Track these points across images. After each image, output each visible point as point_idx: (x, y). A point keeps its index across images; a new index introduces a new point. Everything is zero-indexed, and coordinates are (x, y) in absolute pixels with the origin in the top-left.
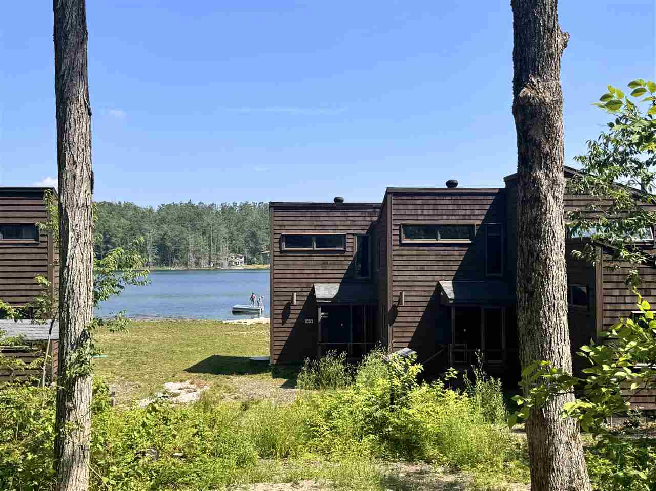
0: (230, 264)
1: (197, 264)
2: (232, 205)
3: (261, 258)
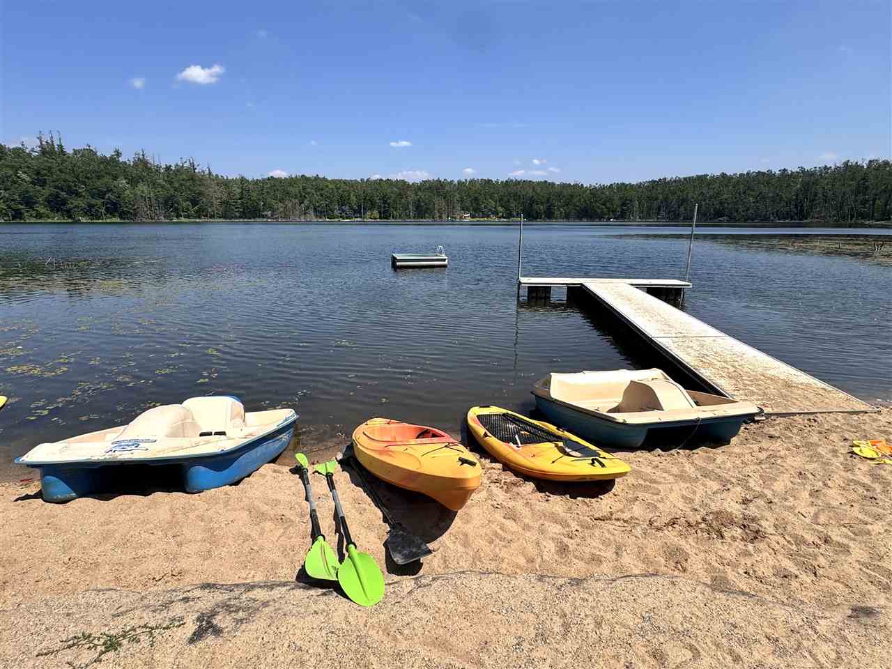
0: (461, 218)
1: (440, 217)
2: (464, 181)
3: (481, 213)
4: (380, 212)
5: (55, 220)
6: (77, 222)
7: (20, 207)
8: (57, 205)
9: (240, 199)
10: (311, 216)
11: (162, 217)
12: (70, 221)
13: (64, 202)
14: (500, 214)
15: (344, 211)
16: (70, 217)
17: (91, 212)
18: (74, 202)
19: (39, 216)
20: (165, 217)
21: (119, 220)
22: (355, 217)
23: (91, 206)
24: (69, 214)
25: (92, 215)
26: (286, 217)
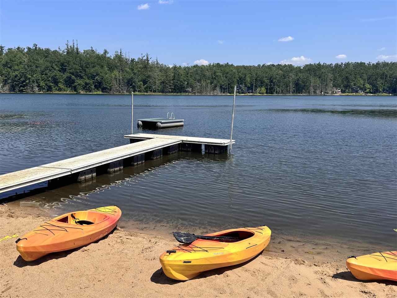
0: (333, 93)
3: (350, 90)
4: (267, 89)
5: (68, 92)
6: (79, 94)
7: (52, 84)
8: (69, 83)
9: (173, 80)
10: (218, 91)
11: (125, 92)
12: (75, 93)
13: (73, 82)
14: (368, 90)
15: (240, 88)
16: (75, 90)
17: (86, 88)
18: (79, 81)
19: (60, 89)
20: (127, 91)
21: (101, 93)
22: (249, 93)
23: (87, 84)
24: (75, 89)
25: (87, 90)
26: (201, 92)
